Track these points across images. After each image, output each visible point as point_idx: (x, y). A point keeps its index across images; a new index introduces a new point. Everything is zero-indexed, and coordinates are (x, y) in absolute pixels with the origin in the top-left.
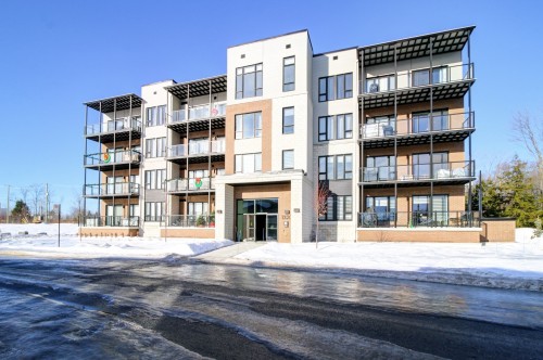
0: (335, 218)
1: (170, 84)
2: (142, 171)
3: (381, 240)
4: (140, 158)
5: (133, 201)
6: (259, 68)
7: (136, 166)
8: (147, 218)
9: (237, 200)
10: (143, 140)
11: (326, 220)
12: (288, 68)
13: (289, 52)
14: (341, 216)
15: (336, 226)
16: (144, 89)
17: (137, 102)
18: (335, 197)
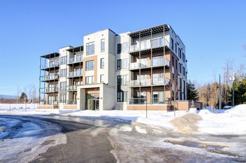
0: (123, 101)
1: (68, 48)
2: (59, 82)
3: (134, 110)
4: (58, 77)
5: (56, 94)
6: (94, 43)
7: (57, 80)
8: (61, 101)
9: (87, 94)
10: (60, 70)
11: (120, 101)
12: (102, 44)
13: (103, 37)
14: (125, 100)
15: (123, 104)
16: (60, 50)
17: (58, 55)
18: (123, 92)
